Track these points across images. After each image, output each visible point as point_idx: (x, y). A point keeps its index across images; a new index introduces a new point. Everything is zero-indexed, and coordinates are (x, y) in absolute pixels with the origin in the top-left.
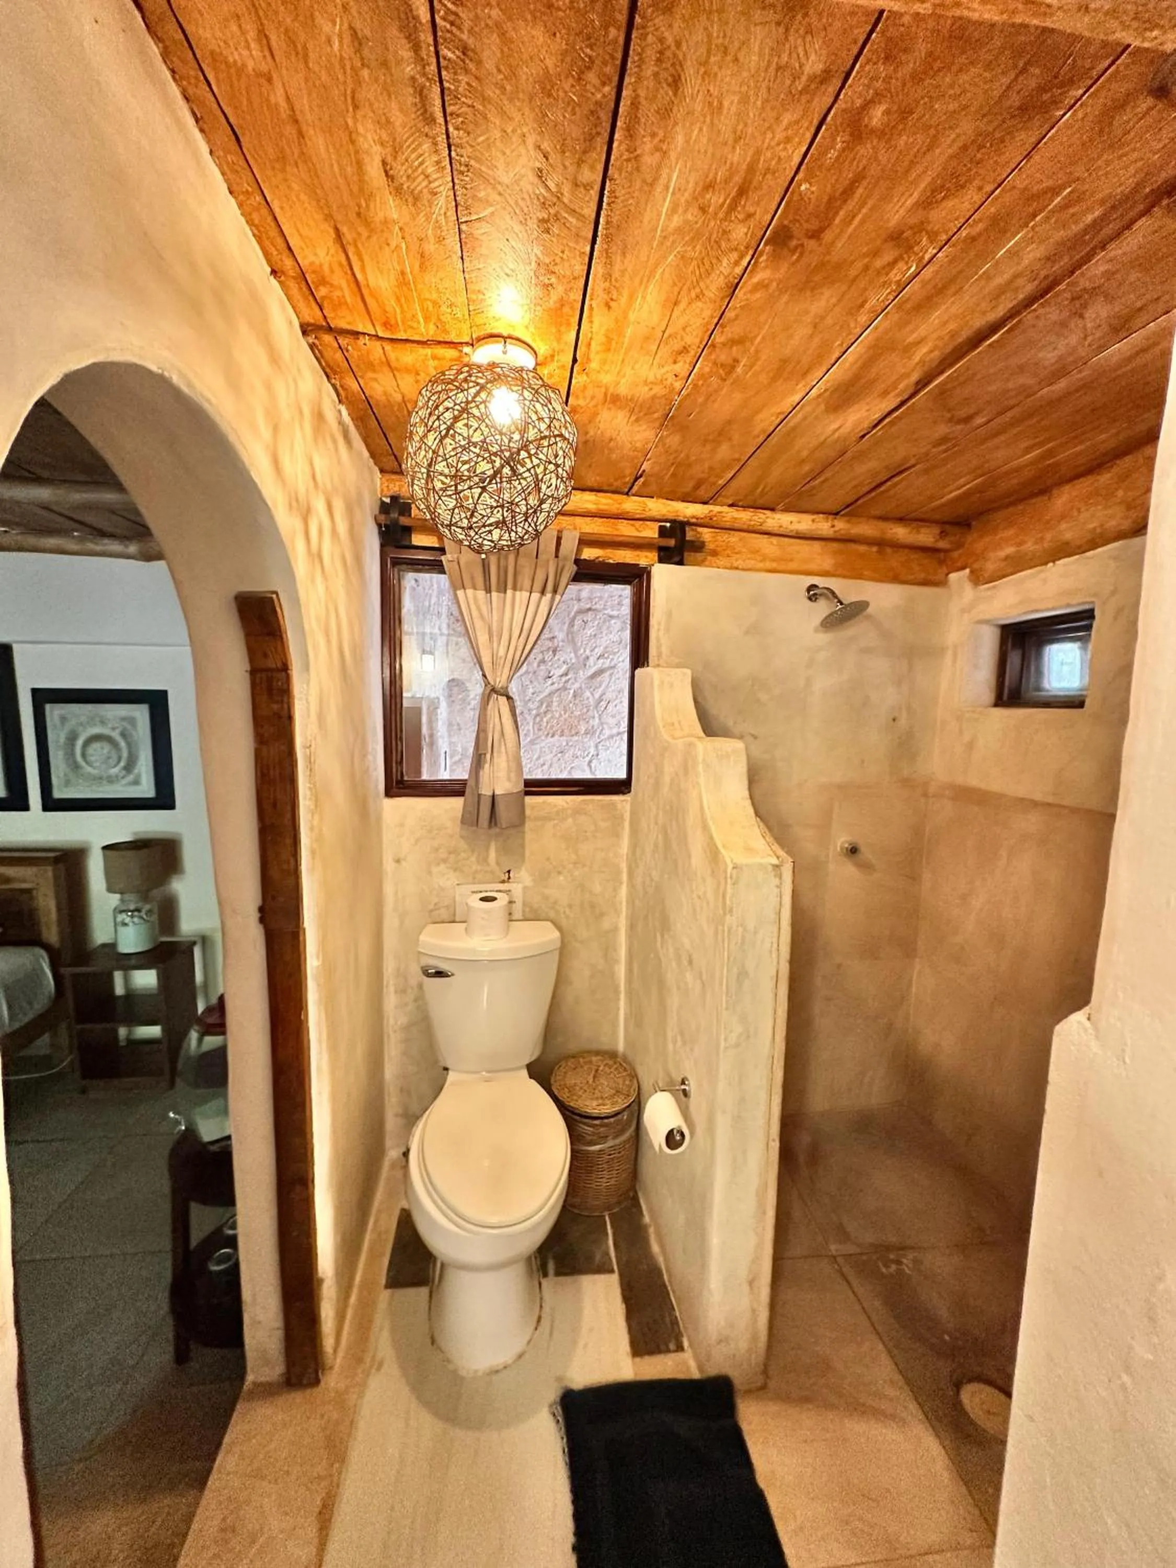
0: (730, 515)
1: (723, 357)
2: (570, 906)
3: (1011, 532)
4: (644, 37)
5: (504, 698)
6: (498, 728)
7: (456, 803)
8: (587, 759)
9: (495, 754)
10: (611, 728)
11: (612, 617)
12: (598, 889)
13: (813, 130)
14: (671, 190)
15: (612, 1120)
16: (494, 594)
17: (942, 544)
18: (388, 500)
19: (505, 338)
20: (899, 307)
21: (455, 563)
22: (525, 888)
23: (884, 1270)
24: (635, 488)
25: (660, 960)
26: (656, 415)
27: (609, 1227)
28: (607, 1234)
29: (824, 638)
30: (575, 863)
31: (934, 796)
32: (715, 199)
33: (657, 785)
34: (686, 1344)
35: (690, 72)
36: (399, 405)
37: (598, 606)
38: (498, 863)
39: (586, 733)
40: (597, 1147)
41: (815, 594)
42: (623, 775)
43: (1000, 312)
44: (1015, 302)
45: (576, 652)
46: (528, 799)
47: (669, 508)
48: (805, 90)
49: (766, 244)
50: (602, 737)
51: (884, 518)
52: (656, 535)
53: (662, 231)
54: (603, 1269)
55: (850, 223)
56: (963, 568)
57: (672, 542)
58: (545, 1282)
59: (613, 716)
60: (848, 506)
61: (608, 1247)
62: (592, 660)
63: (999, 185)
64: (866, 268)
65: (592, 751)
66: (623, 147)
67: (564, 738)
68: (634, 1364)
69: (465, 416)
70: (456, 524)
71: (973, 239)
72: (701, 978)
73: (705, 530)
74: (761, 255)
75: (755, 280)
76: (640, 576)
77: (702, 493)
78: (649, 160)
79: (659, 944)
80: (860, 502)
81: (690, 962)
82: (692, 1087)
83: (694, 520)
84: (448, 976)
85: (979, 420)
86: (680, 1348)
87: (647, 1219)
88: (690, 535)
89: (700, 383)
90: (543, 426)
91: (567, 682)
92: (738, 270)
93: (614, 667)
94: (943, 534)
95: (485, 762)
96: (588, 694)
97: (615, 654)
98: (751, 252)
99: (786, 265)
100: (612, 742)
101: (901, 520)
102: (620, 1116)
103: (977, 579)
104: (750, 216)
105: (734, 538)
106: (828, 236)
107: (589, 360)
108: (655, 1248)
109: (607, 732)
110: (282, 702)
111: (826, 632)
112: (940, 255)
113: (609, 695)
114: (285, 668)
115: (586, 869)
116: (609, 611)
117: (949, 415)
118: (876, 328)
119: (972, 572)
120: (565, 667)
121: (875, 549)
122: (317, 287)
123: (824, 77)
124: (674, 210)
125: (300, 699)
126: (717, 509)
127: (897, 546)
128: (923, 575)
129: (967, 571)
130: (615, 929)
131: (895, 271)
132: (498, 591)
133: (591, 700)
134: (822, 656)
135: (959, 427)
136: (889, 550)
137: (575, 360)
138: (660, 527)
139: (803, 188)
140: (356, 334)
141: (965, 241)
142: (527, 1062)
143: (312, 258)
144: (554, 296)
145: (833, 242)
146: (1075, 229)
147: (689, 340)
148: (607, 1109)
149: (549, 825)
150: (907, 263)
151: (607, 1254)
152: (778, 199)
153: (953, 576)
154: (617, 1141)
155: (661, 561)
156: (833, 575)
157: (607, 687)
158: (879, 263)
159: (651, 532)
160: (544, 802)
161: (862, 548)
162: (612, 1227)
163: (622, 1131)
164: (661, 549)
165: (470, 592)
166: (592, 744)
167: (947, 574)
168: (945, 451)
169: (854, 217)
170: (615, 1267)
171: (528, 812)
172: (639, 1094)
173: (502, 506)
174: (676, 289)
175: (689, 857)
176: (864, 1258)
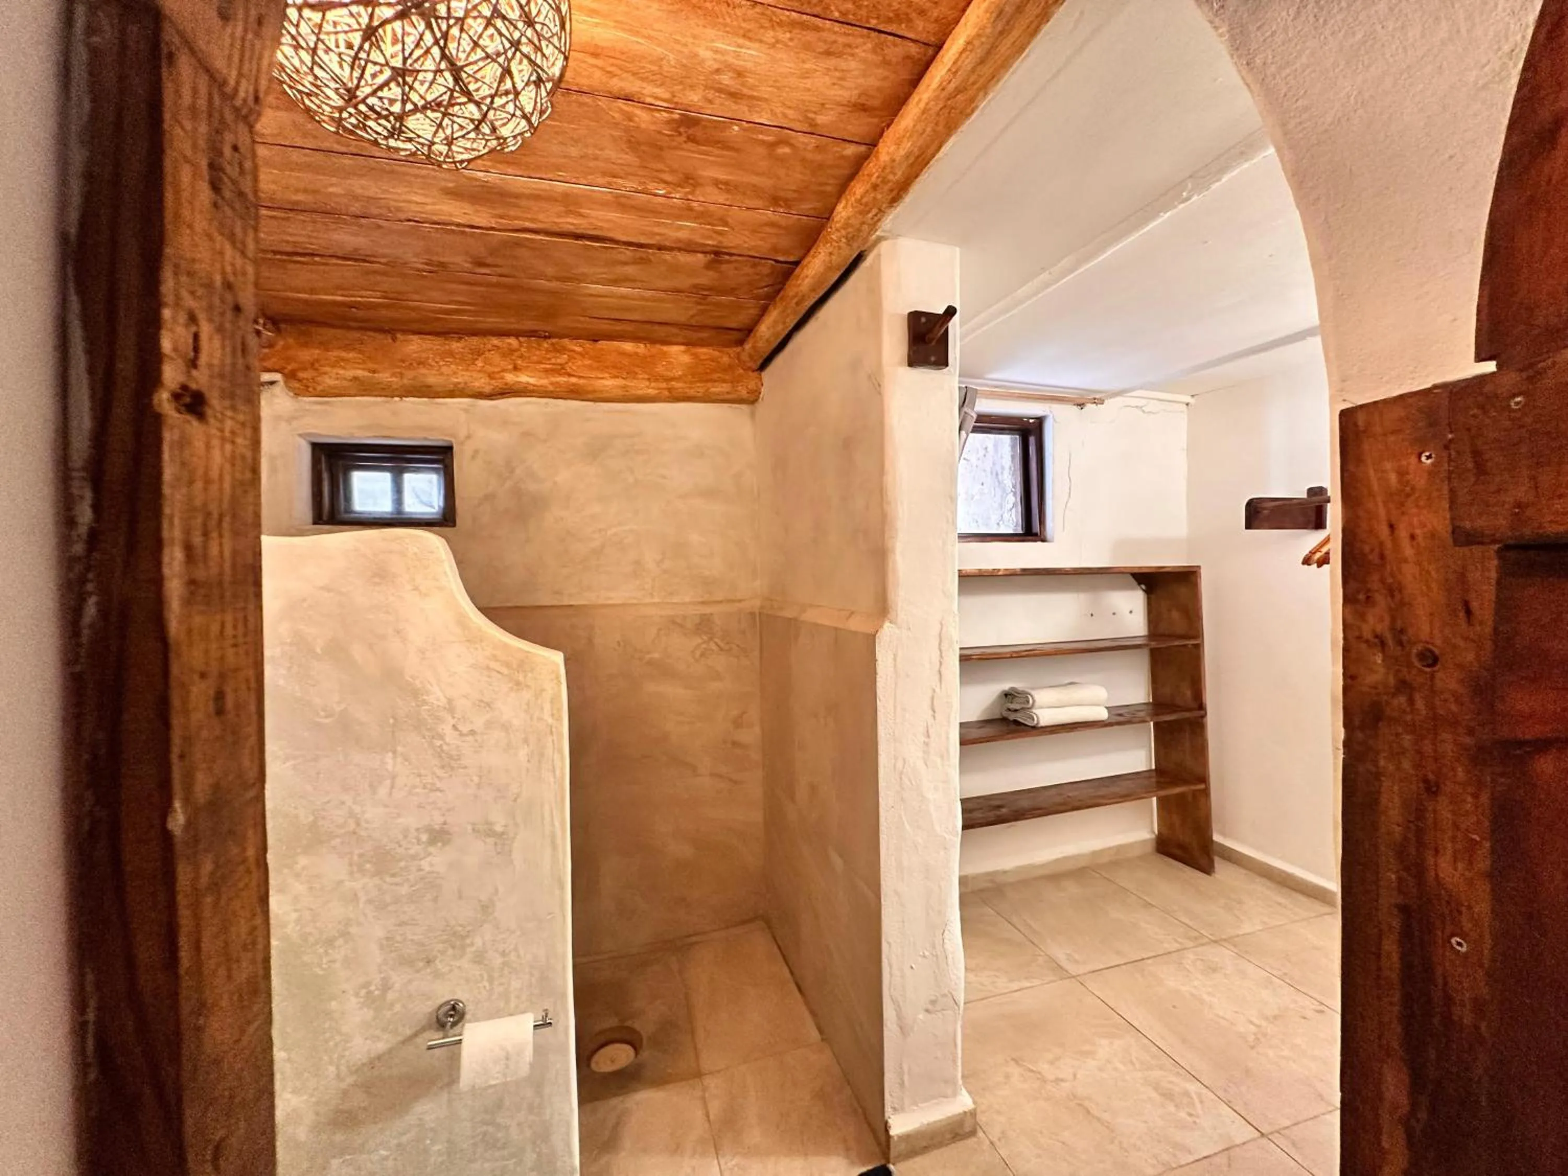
3: (352, 355)
4: (862, 36)
13: (779, 125)
14: (738, 50)
20: (620, 196)
32: (726, 79)
35: (832, 62)
48: (807, 118)
49: (680, 113)
53: (694, 43)
55: (701, 154)
64: (658, 171)
66: (784, 18)
71: (689, 209)
74: (670, 112)
75: (638, 111)
78: (769, 36)
92: (648, 100)
98: (672, 106)
99: (659, 129)
104: (710, 101)
106: (690, 146)
118: (594, 191)
123: (813, 124)
124: (718, 52)
129: (281, 375)
131: (656, 185)
139: (735, 128)
145: (684, 150)
150: (665, 188)
152: (728, 115)
158: (663, 175)
169: (706, 155)
174: (618, 55)
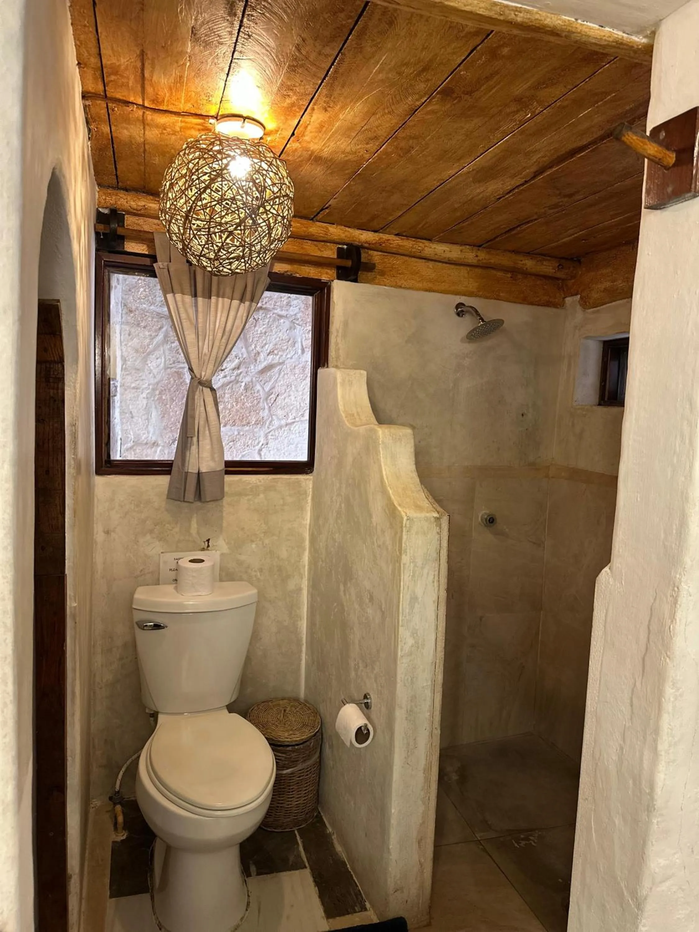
0: (396, 241)
1: (403, 144)
2: (261, 570)
3: (608, 270)
5: (209, 389)
6: (203, 415)
7: (163, 481)
8: (257, 448)
9: (201, 438)
10: (279, 419)
11: (281, 316)
12: (284, 554)
13: (469, 51)
14: (381, 63)
15: (301, 746)
16: (200, 300)
17: (560, 275)
18: (106, 211)
19: (245, 118)
20: (522, 132)
21: (166, 271)
22: (222, 554)
23: (516, 845)
24: (320, 216)
25: (342, 605)
26: (347, 172)
27: (298, 838)
28: (298, 844)
29: (469, 347)
30: (265, 533)
31: (552, 477)
32: (408, 70)
33: (340, 464)
34: (368, 905)
35: (400, 21)
36: (138, 145)
37: (268, 306)
38: (198, 533)
39: (257, 423)
40: (289, 771)
41: (462, 311)
42: (303, 457)
43: (584, 142)
44: (592, 139)
45: (247, 348)
46: (229, 479)
47: (347, 233)
48: (465, 37)
49: (437, 93)
50: (272, 428)
51: (516, 252)
52: (335, 256)
53: (371, 80)
54: (298, 866)
55: (490, 91)
56: (576, 294)
57: (349, 263)
58: (249, 880)
59: (282, 408)
60: (489, 241)
61: (299, 852)
62: (262, 356)
63: (576, 87)
64: (501, 111)
65: (262, 440)
66: (354, 42)
67: (236, 428)
68: (328, 922)
69: (219, 179)
70: (204, 256)
71: (564, 107)
72: (381, 609)
73: (375, 253)
74: (434, 98)
75: (429, 108)
76: (322, 290)
77: (375, 224)
78: (369, 49)
79: (342, 593)
80: (497, 240)
81: (371, 599)
82: (374, 699)
83: (366, 245)
84: (163, 628)
85: (577, 197)
86: (364, 909)
87: (330, 829)
88: (364, 257)
89: (384, 157)
90: (276, 189)
91: (238, 375)
92: (418, 103)
93: (283, 363)
94: (561, 267)
95: (192, 444)
96: (258, 387)
97: (283, 351)
98: (427, 96)
99: (449, 105)
100: (281, 432)
101: (529, 254)
102: (308, 743)
103: (585, 304)
104: (428, 80)
105: (397, 261)
106: (476, 95)
107: (303, 135)
108: (339, 848)
109: (276, 423)
110: (58, 389)
111: (469, 342)
112: (545, 111)
113: (277, 390)
114: (61, 361)
115: (275, 538)
116: (278, 311)
117: (558, 192)
118: (507, 141)
119: (581, 298)
120: (237, 361)
121: (509, 275)
122: (109, 75)
123: (475, 34)
124: (380, 71)
125: (69, 386)
126: (385, 237)
127: (526, 274)
128: (546, 298)
129: (579, 296)
130: (300, 589)
131: (518, 115)
132: (204, 297)
133: (261, 392)
134: (467, 362)
135: (566, 199)
136: (520, 276)
137: (293, 134)
138: (339, 248)
139: (462, 73)
140: (127, 103)
141: (559, 107)
142: (227, 704)
143: (114, 60)
144: (288, 101)
145: (480, 98)
146: (620, 111)
147: (380, 133)
148: (298, 737)
149: (244, 500)
150: (525, 112)
151: (299, 856)
152: (446, 75)
153: (569, 300)
154: (305, 765)
155: (339, 278)
156: (476, 296)
157: (276, 381)
158: (508, 110)
159: (330, 253)
160: (241, 480)
161: (499, 274)
162: (301, 838)
163: (309, 757)
164: (339, 268)
165: (178, 296)
166: (262, 434)
167: (564, 298)
168: (558, 212)
169: (492, 89)
170: (307, 865)
171: (226, 489)
172: (321, 727)
173: (243, 246)
174: (375, 107)
175: (370, 516)
176: (502, 839)
